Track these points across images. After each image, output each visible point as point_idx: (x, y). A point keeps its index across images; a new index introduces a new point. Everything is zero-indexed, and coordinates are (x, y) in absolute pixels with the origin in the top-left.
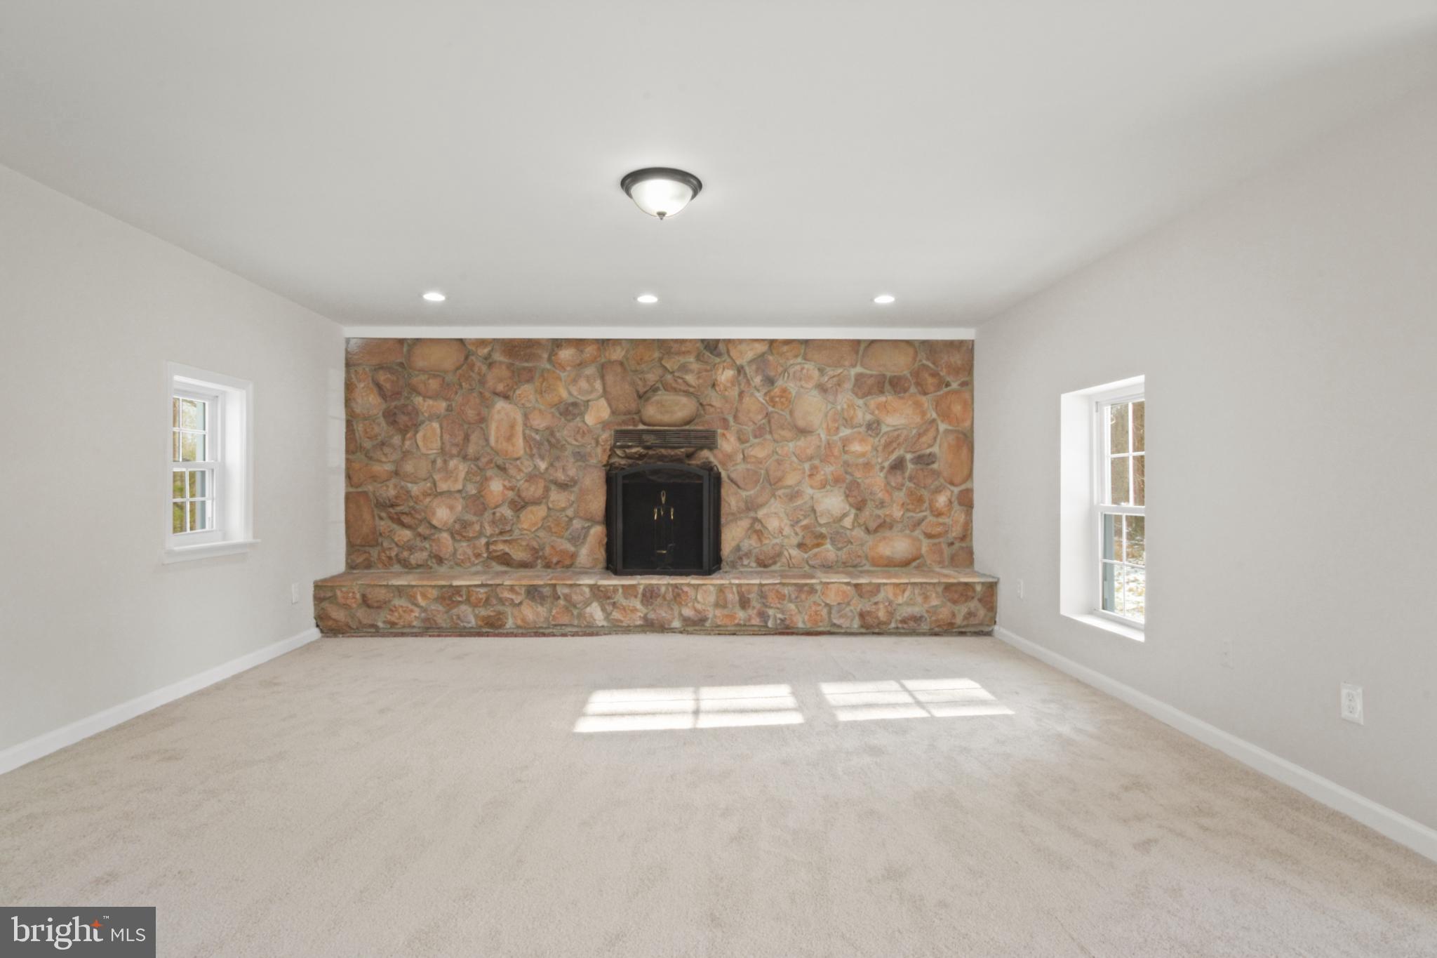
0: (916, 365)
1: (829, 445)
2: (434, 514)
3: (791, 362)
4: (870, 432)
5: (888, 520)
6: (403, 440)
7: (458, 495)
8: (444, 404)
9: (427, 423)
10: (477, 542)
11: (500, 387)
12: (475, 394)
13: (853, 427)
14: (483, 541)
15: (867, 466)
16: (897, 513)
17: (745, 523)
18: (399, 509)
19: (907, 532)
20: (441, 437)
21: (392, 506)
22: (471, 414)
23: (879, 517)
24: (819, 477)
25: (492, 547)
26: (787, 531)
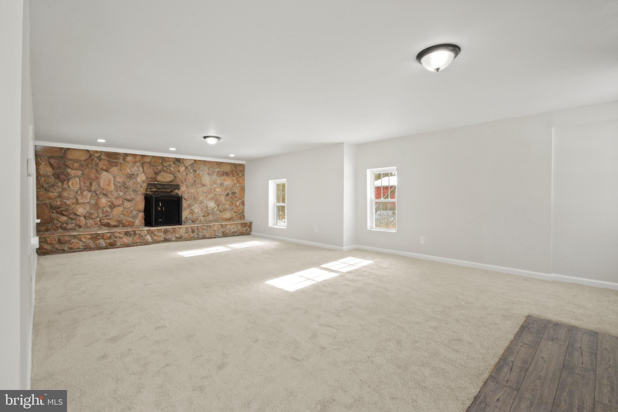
0: (232, 169)
1: (211, 189)
2: (77, 210)
3: (201, 166)
4: (221, 186)
5: (225, 209)
6: (63, 184)
7: (87, 204)
8: (80, 172)
9: (73, 178)
10: (96, 220)
11: (104, 168)
12: (94, 169)
13: (217, 184)
14: (99, 219)
15: (220, 195)
16: (228, 207)
17: (188, 210)
18: (61, 209)
19: (230, 211)
20: (80, 184)
21: (58, 208)
22: (93, 176)
23: (223, 208)
24: (208, 198)
25: (102, 221)
26: (200, 212)
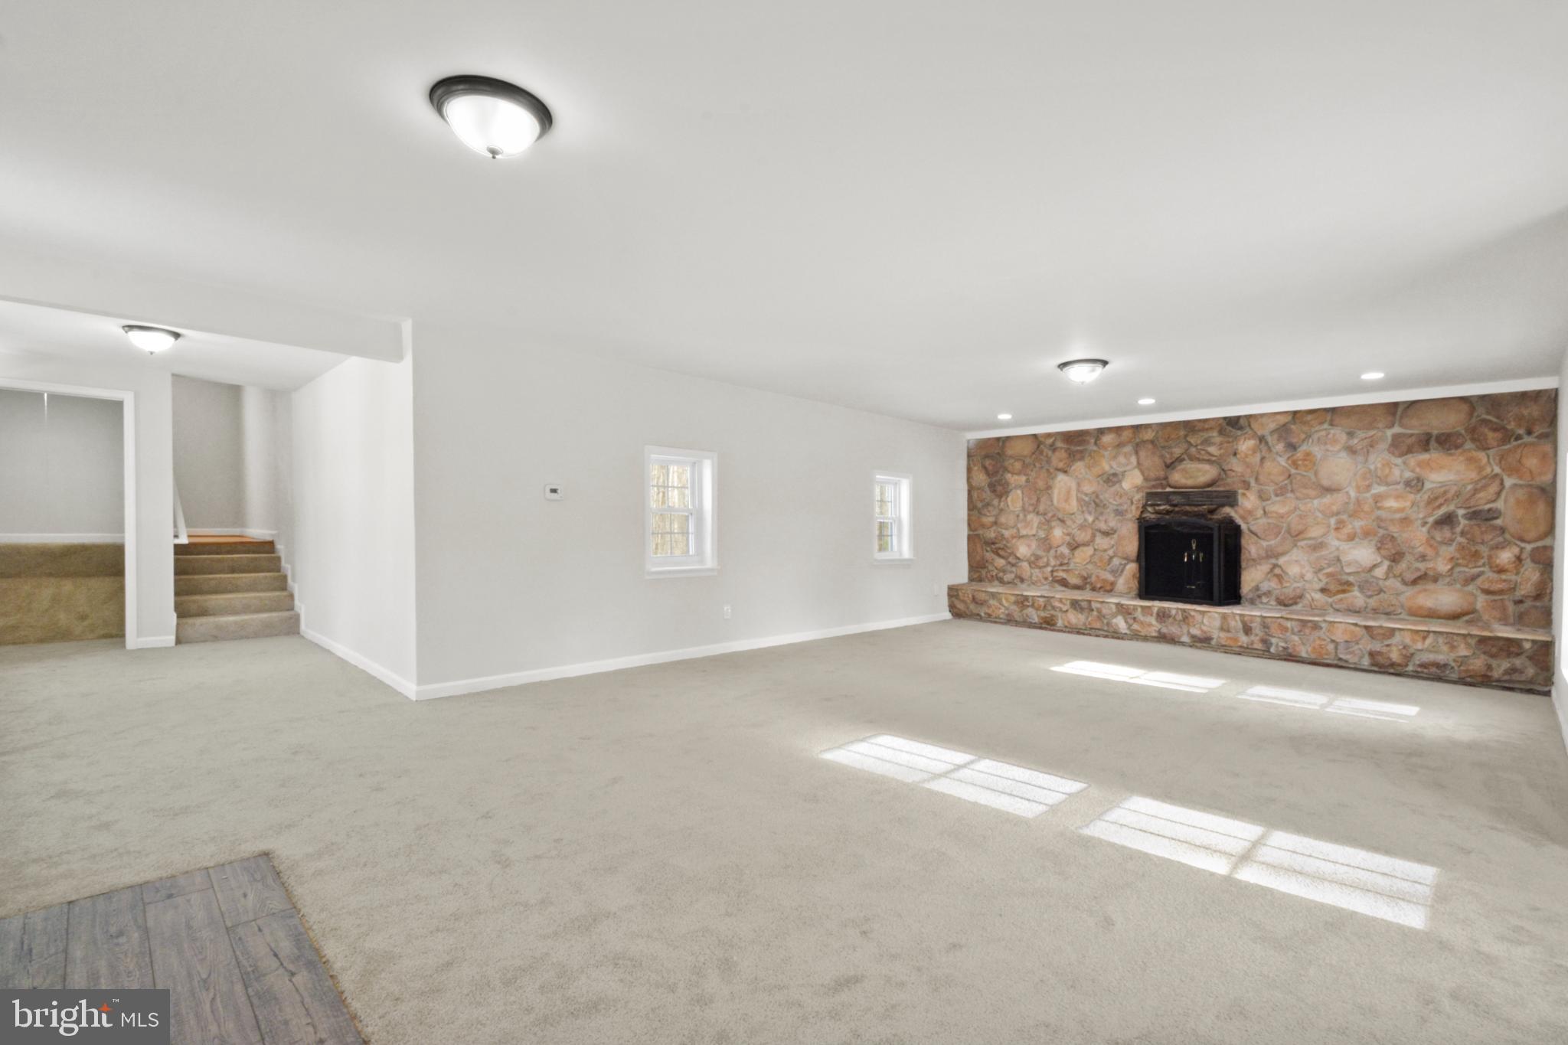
0: (1473, 420)
1: (1358, 502)
2: (1018, 549)
3: (1317, 429)
4: (1409, 489)
6: (1000, 502)
7: (1032, 538)
8: (1024, 478)
9: (1014, 490)
10: (1045, 570)
11: (1061, 465)
12: (1044, 471)
14: (1049, 569)
17: (1265, 567)
18: (997, 546)
19: (1456, 585)
20: (1023, 500)
21: (993, 543)
22: (1041, 484)
23: (1418, 569)
24: (1348, 530)
25: (1055, 574)
26: (1309, 576)
